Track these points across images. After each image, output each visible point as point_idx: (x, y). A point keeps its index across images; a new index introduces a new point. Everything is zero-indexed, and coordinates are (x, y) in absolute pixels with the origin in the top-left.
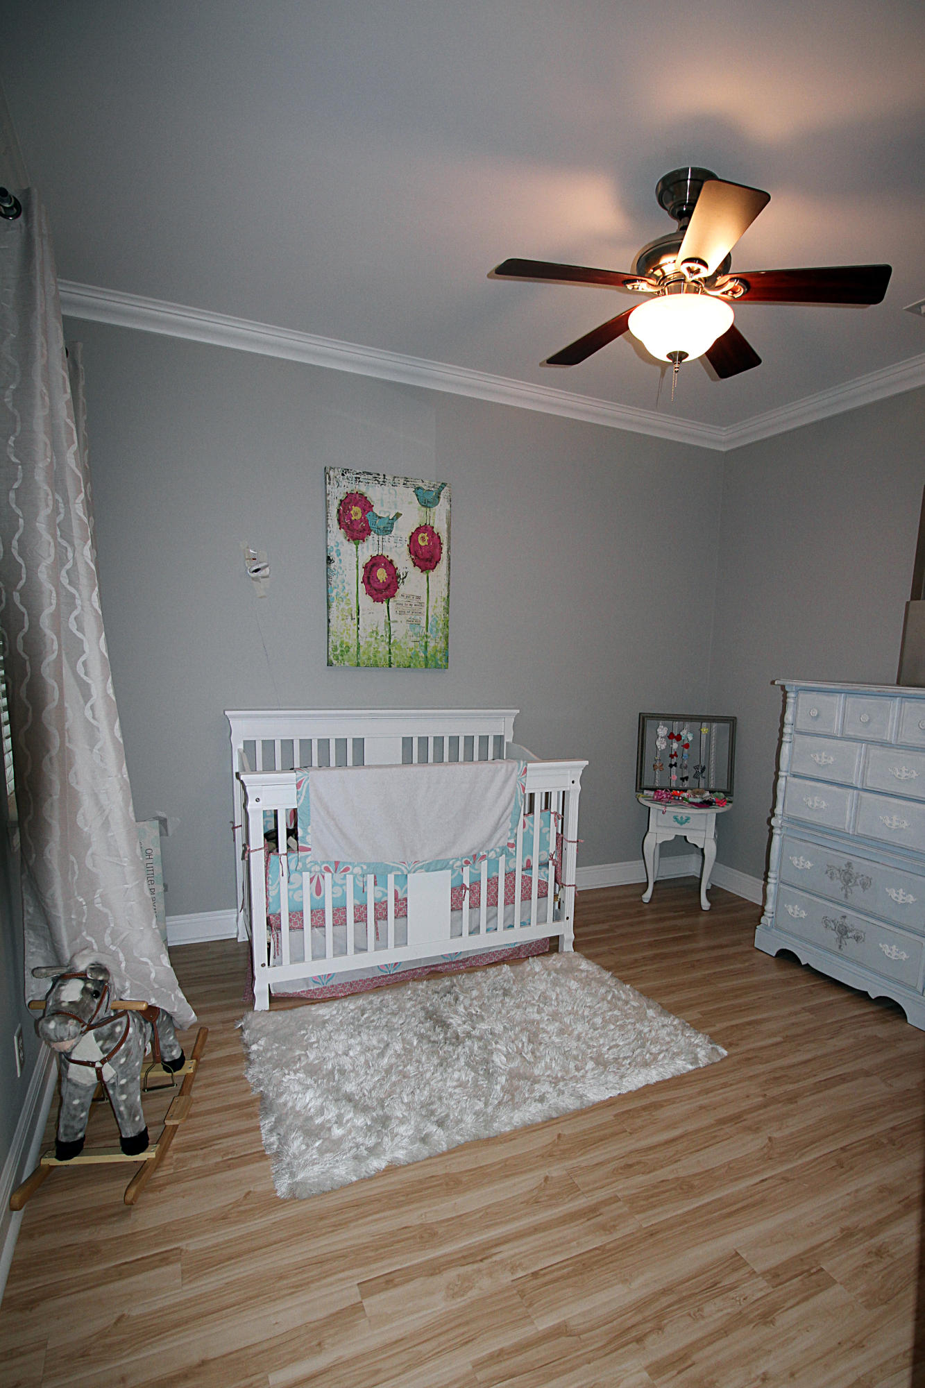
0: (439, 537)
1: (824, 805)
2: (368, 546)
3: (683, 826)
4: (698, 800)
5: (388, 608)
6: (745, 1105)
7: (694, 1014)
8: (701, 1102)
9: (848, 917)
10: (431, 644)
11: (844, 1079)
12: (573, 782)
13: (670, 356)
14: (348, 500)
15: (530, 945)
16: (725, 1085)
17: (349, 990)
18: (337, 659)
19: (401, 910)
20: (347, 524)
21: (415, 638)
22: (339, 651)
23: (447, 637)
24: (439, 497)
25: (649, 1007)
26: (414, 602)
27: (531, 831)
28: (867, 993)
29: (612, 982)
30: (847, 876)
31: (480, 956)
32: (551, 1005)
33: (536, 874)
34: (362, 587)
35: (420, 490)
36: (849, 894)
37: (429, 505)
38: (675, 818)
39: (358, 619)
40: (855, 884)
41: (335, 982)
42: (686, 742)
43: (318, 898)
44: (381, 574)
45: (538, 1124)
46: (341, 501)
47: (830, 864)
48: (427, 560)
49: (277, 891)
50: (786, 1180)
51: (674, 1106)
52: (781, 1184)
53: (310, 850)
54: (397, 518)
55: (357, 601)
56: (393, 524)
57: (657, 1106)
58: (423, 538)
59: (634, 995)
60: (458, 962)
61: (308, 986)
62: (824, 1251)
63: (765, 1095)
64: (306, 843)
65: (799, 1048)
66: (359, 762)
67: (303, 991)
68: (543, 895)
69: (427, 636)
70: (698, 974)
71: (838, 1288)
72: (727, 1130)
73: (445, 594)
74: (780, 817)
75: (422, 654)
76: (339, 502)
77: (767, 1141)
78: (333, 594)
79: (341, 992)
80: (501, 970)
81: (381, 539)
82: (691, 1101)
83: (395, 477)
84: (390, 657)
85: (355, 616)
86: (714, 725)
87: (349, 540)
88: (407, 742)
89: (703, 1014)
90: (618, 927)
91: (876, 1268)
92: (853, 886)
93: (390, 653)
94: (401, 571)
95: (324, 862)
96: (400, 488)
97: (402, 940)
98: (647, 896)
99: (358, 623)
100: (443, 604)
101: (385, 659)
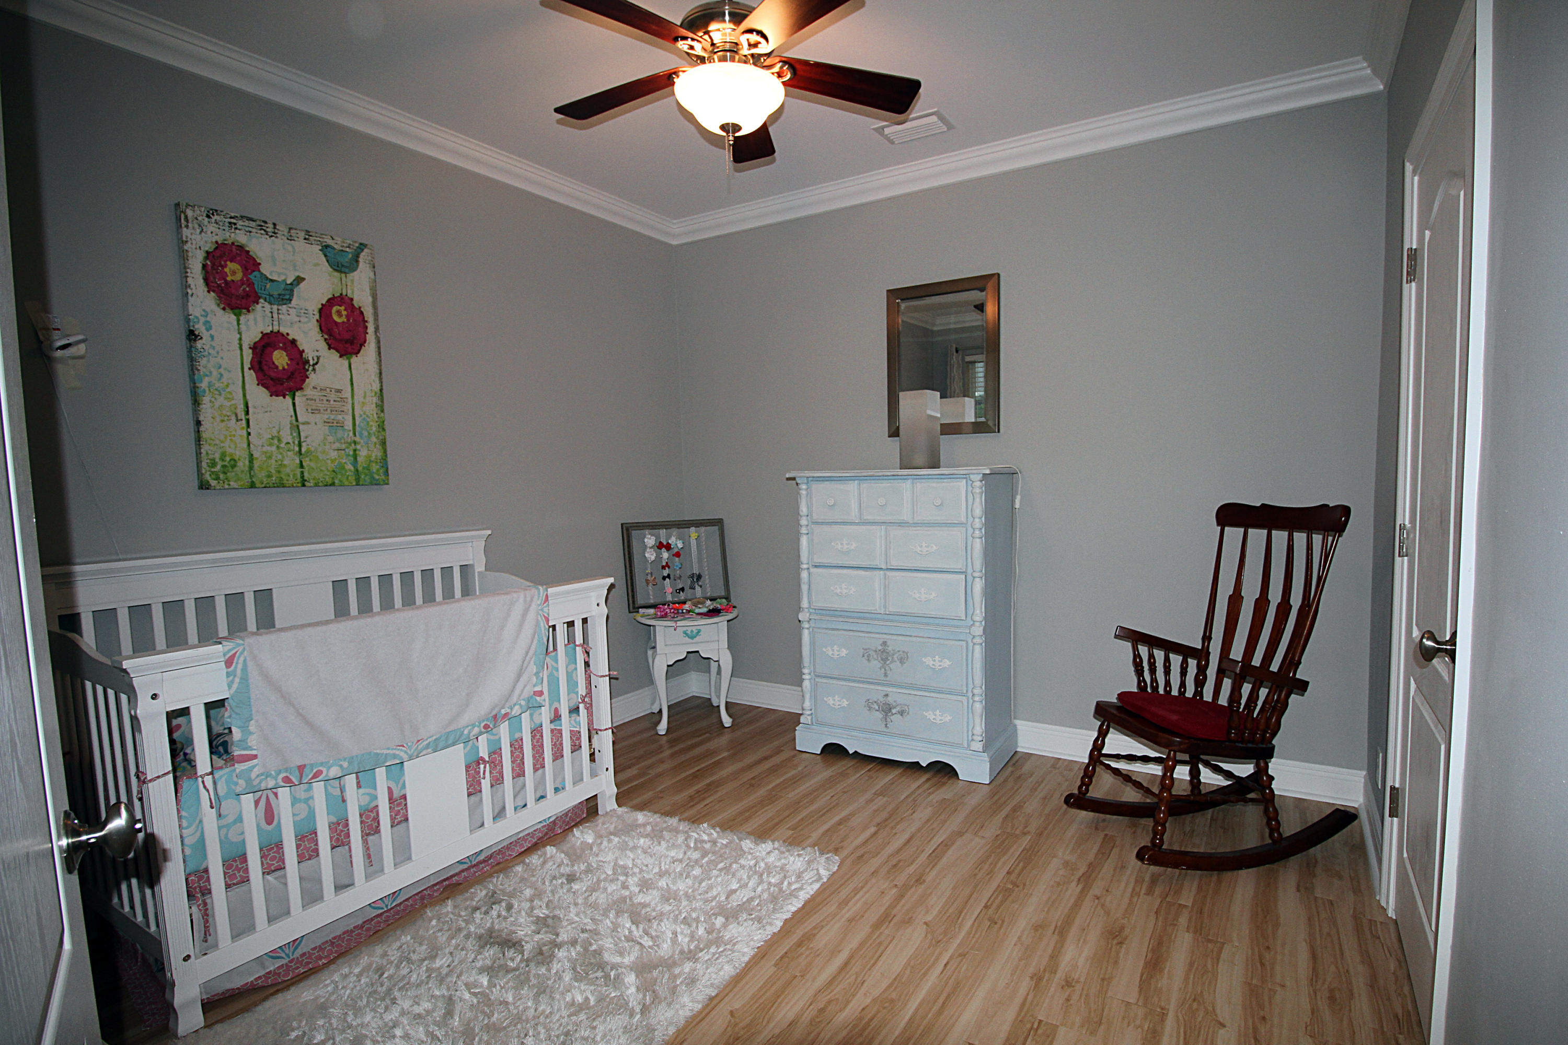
0: (362, 313)
1: (853, 590)
2: (255, 319)
3: (695, 640)
4: (704, 610)
5: (294, 404)
6: (887, 900)
7: (784, 831)
8: (847, 915)
9: (890, 694)
10: (363, 453)
11: (946, 845)
12: (598, 605)
13: (723, 127)
14: (218, 253)
15: (566, 814)
16: (856, 891)
17: (331, 952)
18: (217, 479)
19: (398, 813)
20: (219, 285)
21: (337, 445)
22: (219, 467)
23: (383, 443)
24: (357, 262)
25: (741, 840)
26: (333, 396)
27: (555, 672)
28: (918, 763)
29: (683, 826)
30: (884, 655)
31: (508, 847)
32: (634, 873)
33: (566, 725)
34: (251, 376)
35: (329, 249)
36: (888, 672)
37: (343, 269)
38: (685, 633)
39: (248, 421)
40: (893, 661)
41: (304, 948)
42: (676, 550)
43: (270, 828)
44: (280, 359)
45: (700, 1012)
46: (207, 252)
47: (865, 647)
48: (347, 342)
49: (198, 834)
50: (963, 955)
51: (825, 930)
52: (962, 960)
53: (255, 757)
54: (298, 284)
55: (244, 395)
56: (292, 291)
57: (808, 937)
58: (339, 312)
59: (718, 832)
60: (480, 862)
61: (264, 967)
62: (1031, 1004)
63: (896, 885)
64: (250, 748)
65: (894, 831)
66: (267, 621)
67: (260, 978)
68: (576, 748)
69: (355, 443)
70: (762, 792)
71: (1062, 1031)
72: (887, 932)
73: (376, 387)
74: (806, 610)
75: (350, 467)
76: (204, 255)
77: (925, 926)
78: (204, 385)
79: (320, 958)
80: (545, 854)
81: (275, 311)
82: (837, 918)
83: (290, 229)
84: (302, 473)
85: (242, 415)
86: (703, 529)
87: (224, 309)
88: (340, 586)
89: (793, 828)
90: (649, 767)
91: (1075, 997)
92: (891, 663)
93: (302, 466)
94: (310, 355)
95: (280, 772)
96: (300, 244)
97: (403, 853)
98: (662, 728)
99: (248, 426)
100: (375, 400)
101: (294, 475)
